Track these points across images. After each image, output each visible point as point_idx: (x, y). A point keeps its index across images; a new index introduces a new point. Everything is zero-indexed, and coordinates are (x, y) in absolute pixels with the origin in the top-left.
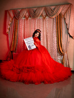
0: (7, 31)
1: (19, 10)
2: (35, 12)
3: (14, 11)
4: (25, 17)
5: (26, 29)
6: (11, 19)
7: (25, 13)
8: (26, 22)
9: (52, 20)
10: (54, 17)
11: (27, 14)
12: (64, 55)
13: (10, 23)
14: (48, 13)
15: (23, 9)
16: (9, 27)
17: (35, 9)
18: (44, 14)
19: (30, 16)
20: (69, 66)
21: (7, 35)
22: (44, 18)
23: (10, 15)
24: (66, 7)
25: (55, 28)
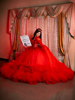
0: (10, 30)
1: (21, 10)
2: (36, 11)
3: (16, 11)
4: (27, 16)
5: (28, 28)
6: (13, 18)
7: (27, 12)
8: (28, 21)
9: (53, 19)
10: (55, 16)
11: (29, 14)
13: (13, 22)
14: (50, 12)
15: (24, 9)
16: (11, 26)
17: (36, 8)
18: (46, 14)
20: (70, 66)
21: (10, 34)
22: (45, 18)
23: (12, 15)
24: (67, 6)
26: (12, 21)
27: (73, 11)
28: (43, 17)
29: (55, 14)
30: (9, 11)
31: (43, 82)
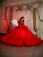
0: (7, 18)
1: (13, 7)
2: (21, 7)
3: (10, 7)
4: (16, 10)
5: (17, 17)
6: (9, 11)
7: (16, 8)
11: (17, 9)
12: (37, 31)
15: (15, 6)
16: (8, 16)
19: (18, 10)
21: (7, 20)
23: (8, 9)
25: (32, 16)
26: (8, 13)
27: (42, 6)
28: (25, 10)
29: (32, 8)
30: (6, 7)
31: (25, 46)
